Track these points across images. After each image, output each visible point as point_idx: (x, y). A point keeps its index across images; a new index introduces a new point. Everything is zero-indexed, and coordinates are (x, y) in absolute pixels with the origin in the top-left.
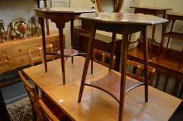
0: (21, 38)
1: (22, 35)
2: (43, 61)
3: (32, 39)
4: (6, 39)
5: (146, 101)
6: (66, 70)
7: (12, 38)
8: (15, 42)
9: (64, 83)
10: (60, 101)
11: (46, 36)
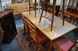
0: (22, 3)
1: (22, 2)
2: (29, 11)
3: (25, 3)
4: (16, 3)
5: (63, 25)
6: (36, 14)
7: (18, 2)
8: (19, 4)
9: (35, 17)
10: (33, 22)
11: (31, 3)
